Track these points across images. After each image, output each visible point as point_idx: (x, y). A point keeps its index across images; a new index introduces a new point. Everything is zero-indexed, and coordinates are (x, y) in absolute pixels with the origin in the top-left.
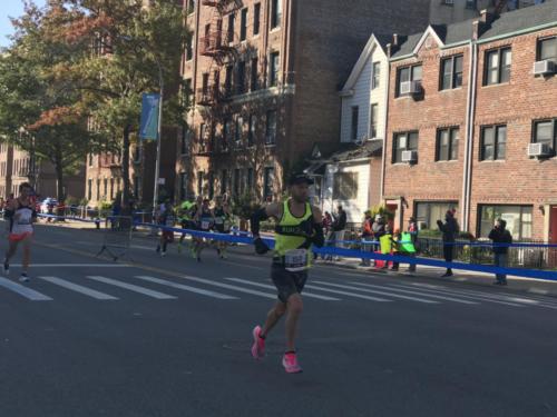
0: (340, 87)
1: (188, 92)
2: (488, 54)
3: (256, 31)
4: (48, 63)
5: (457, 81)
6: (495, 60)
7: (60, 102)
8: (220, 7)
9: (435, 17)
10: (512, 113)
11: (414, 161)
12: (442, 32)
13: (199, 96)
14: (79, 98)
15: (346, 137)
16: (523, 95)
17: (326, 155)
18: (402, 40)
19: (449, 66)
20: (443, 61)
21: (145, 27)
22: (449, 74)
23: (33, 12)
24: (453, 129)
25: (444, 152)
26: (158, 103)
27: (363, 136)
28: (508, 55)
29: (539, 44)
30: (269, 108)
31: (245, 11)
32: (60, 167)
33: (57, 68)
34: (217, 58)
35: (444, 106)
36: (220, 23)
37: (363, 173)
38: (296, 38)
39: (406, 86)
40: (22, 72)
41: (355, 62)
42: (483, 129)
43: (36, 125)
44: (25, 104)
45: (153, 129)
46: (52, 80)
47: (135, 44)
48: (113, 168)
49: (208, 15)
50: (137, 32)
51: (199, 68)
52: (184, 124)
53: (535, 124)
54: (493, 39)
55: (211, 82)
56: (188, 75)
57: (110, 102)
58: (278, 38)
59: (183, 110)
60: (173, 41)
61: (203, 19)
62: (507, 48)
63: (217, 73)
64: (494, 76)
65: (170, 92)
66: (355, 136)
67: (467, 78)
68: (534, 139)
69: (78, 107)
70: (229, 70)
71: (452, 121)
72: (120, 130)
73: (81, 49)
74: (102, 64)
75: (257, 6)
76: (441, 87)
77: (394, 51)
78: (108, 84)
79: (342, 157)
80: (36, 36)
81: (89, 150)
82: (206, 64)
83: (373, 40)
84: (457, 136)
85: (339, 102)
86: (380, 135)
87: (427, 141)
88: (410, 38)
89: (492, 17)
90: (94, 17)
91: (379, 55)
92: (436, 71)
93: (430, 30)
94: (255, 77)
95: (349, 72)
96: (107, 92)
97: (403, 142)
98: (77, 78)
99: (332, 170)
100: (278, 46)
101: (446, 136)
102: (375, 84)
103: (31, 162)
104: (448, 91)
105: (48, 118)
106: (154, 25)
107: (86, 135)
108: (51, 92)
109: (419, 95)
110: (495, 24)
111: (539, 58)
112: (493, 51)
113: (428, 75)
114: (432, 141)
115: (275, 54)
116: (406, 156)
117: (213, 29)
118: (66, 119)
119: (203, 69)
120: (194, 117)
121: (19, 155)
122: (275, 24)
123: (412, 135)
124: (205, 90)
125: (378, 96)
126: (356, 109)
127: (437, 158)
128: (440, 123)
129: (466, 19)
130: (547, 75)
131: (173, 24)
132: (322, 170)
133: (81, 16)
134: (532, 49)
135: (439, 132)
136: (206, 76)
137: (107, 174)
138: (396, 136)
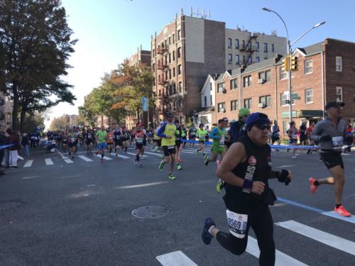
0: (200, 91)
1: (155, 95)
2: (244, 78)
3: (174, 76)
4: (113, 90)
5: (236, 86)
6: (247, 79)
7: (118, 101)
8: (163, 69)
9: (228, 67)
10: (252, 95)
11: (225, 112)
12: (230, 72)
13: (158, 96)
14: (123, 100)
15: (203, 106)
16: (256, 90)
17: (198, 112)
18: (218, 76)
19: (233, 82)
20: (231, 81)
21: (142, 77)
22: (233, 84)
23: (107, 75)
24: (236, 101)
25: (233, 108)
26: (147, 100)
27: (208, 105)
28: (251, 78)
29: (259, 74)
30: (180, 99)
31: (170, 70)
32: (118, 121)
33: (116, 92)
34: (163, 85)
35: (233, 94)
36: (163, 75)
37: (209, 116)
38: (187, 77)
39: (221, 89)
40: (105, 94)
41: (205, 82)
42: (245, 100)
43: (111, 109)
44: (107, 102)
45: (146, 108)
46: (114, 95)
47: (138, 83)
48: (134, 120)
49: (159, 72)
50: (139, 79)
51: (158, 88)
52: (155, 106)
53: (260, 98)
54: (246, 73)
55: (162, 92)
56: (155, 90)
57: (132, 100)
58: (181, 78)
59: (154, 101)
60: (150, 81)
61: (158, 73)
62: (250, 76)
63: (163, 90)
64: (247, 84)
65: (150, 96)
66: (206, 104)
67: (239, 85)
68: (260, 102)
69: (123, 103)
70: (167, 88)
71: (235, 99)
72: (136, 109)
73: (123, 85)
74: (129, 89)
75: (174, 69)
76: (231, 89)
77: (216, 79)
78: (132, 95)
79: (203, 112)
80: (109, 82)
81: (126, 115)
82: (160, 87)
83: (209, 76)
84: (237, 103)
85: (200, 95)
86: (214, 104)
87: (228, 106)
88: (221, 75)
89: (245, 67)
90: (126, 76)
91: (212, 80)
92: (229, 84)
93: (227, 72)
94: (175, 89)
95: (203, 86)
96: (132, 97)
97: (221, 106)
98: (122, 94)
99: (200, 116)
100: (181, 80)
101: (233, 103)
102: (211, 89)
103: (109, 120)
104: (233, 90)
105: (114, 107)
106: (144, 76)
107: (125, 111)
108: (115, 99)
109: (225, 92)
110: (246, 69)
111: (260, 78)
112: (246, 77)
113: (227, 86)
114: (230, 105)
115: (180, 83)
116: (222, 110)
117: (161, 77)
118: (120, 107)
119: (159, 89)
120: (158, 103)
121: (105, 118)
122: (180, 73)
123: (223, 103)
124: (160, 95)
125: (213, 93)
126: (206, 98)
127: (232, 110)
128: (232, 100)
129: (236, 68)
130: (263, 83)
131: (149, 76)
132: (197, 116)
133: (122, 76)
134: (257, 76)
135: (232, 102)
136: (160, 91)
137: (132, 122)
138: (219, 104)
